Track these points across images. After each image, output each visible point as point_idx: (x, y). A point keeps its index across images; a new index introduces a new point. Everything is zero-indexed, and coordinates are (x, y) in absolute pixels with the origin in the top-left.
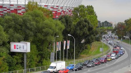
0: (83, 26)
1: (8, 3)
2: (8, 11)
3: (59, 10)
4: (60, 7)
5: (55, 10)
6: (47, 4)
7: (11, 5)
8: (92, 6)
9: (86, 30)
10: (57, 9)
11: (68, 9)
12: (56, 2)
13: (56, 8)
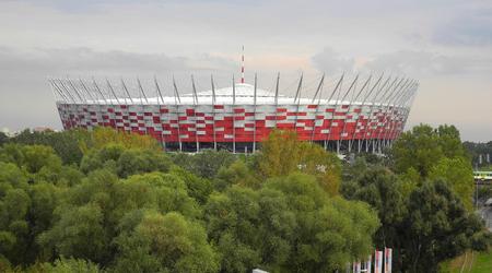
0: (433, 205)
1: (209, 100)
2: (208, 122)
3: (350, 117)
4: (352, 110)
5: (339, 117)
6: (315, 103)
7: (216, 107)
8: (453, 127)
9: (441, 218)
10: (344, 114)
11: (375, 114)
12: (343, 94)
13: (342, 110)
